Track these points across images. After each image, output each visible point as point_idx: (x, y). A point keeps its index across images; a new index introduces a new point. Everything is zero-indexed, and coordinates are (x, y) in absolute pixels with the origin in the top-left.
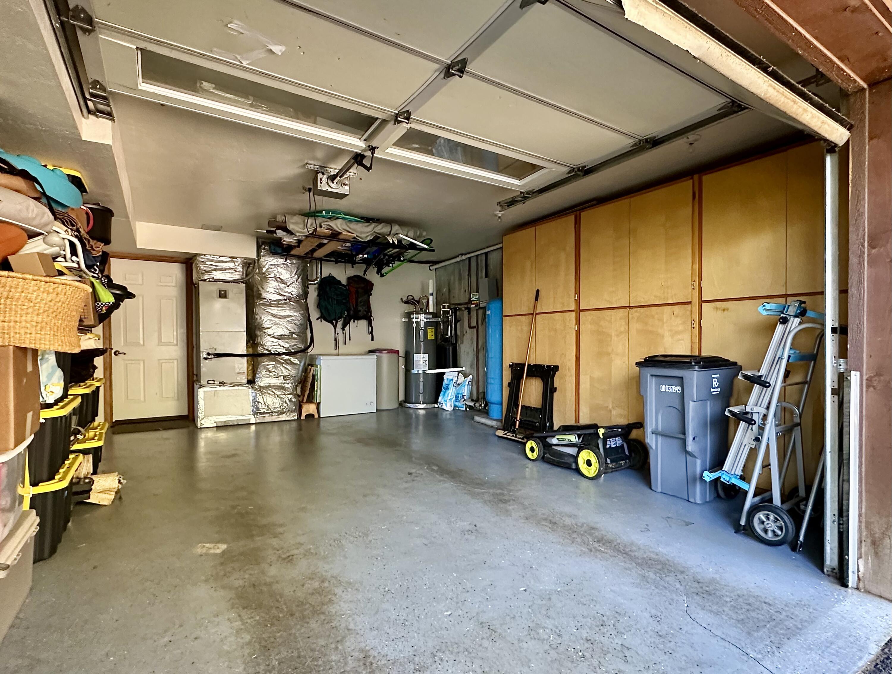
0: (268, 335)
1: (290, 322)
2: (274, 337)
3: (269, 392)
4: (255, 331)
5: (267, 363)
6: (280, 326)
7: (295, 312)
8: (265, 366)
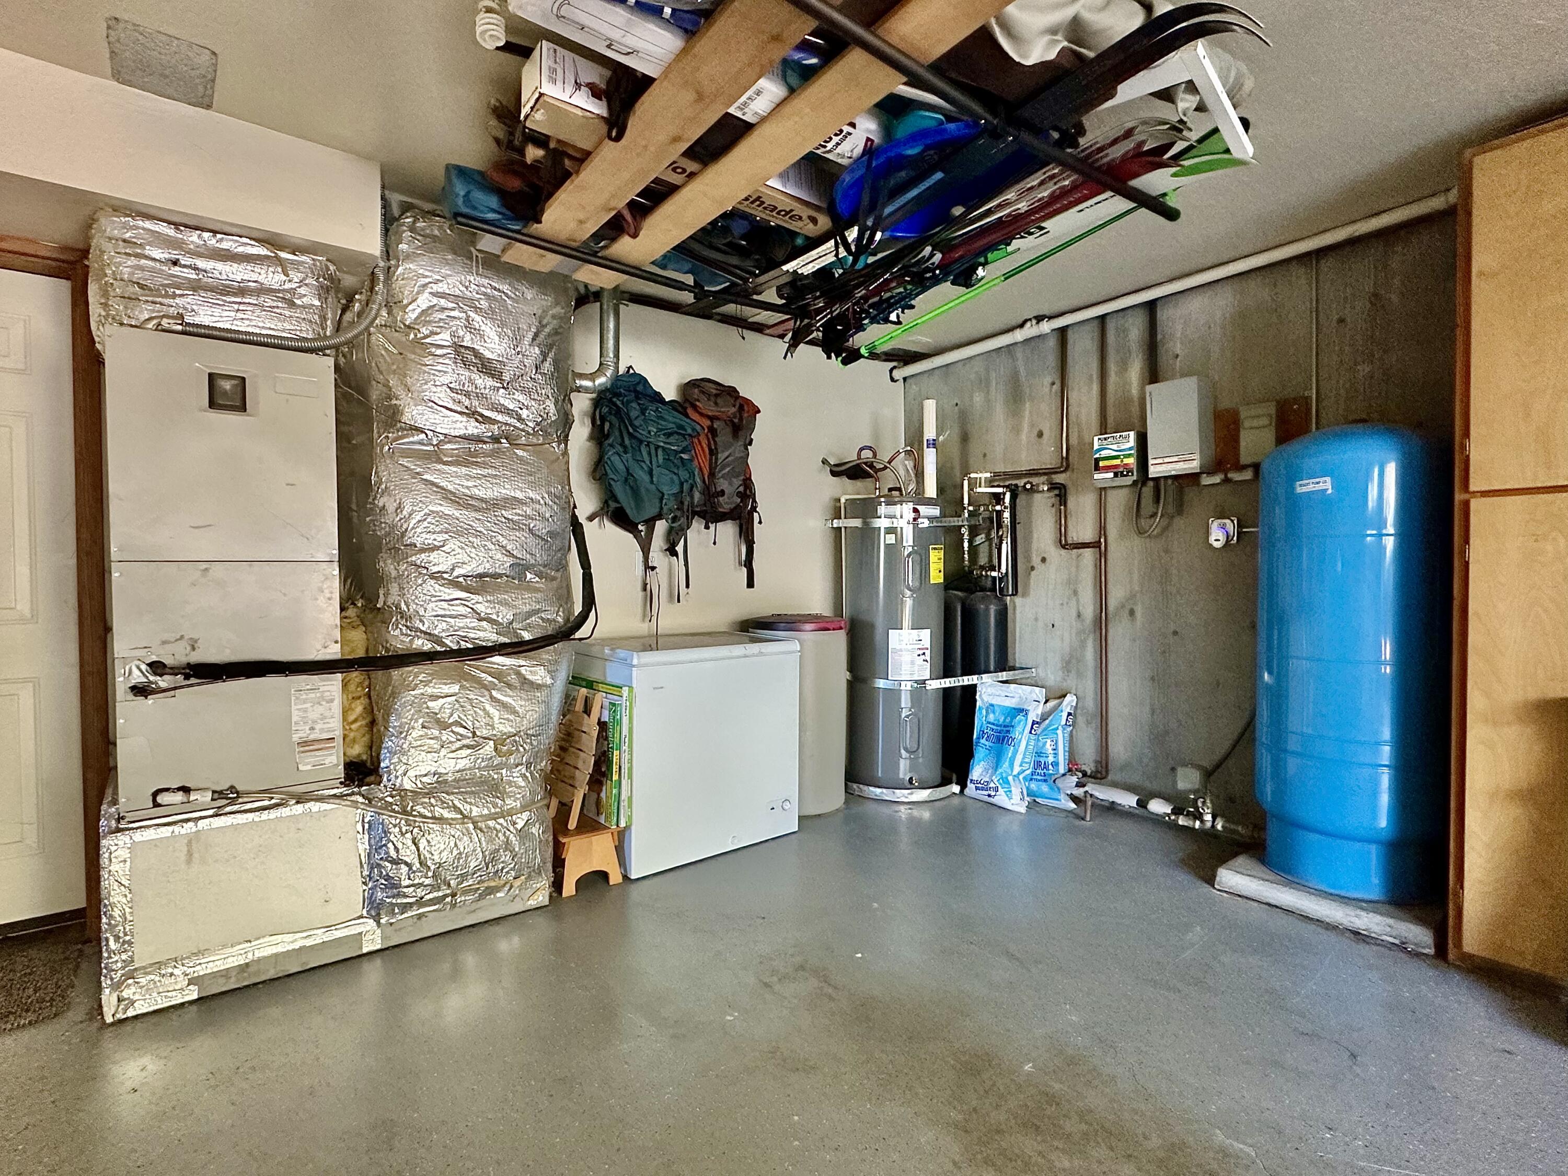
0: (432, 576)
1: (515, 525)
2: (455, 584)
3: (438, 811)
4: (374, 561)
5: (429, 690)
6: (477, 541)
7: (533, 485)
8: (419, 706)
